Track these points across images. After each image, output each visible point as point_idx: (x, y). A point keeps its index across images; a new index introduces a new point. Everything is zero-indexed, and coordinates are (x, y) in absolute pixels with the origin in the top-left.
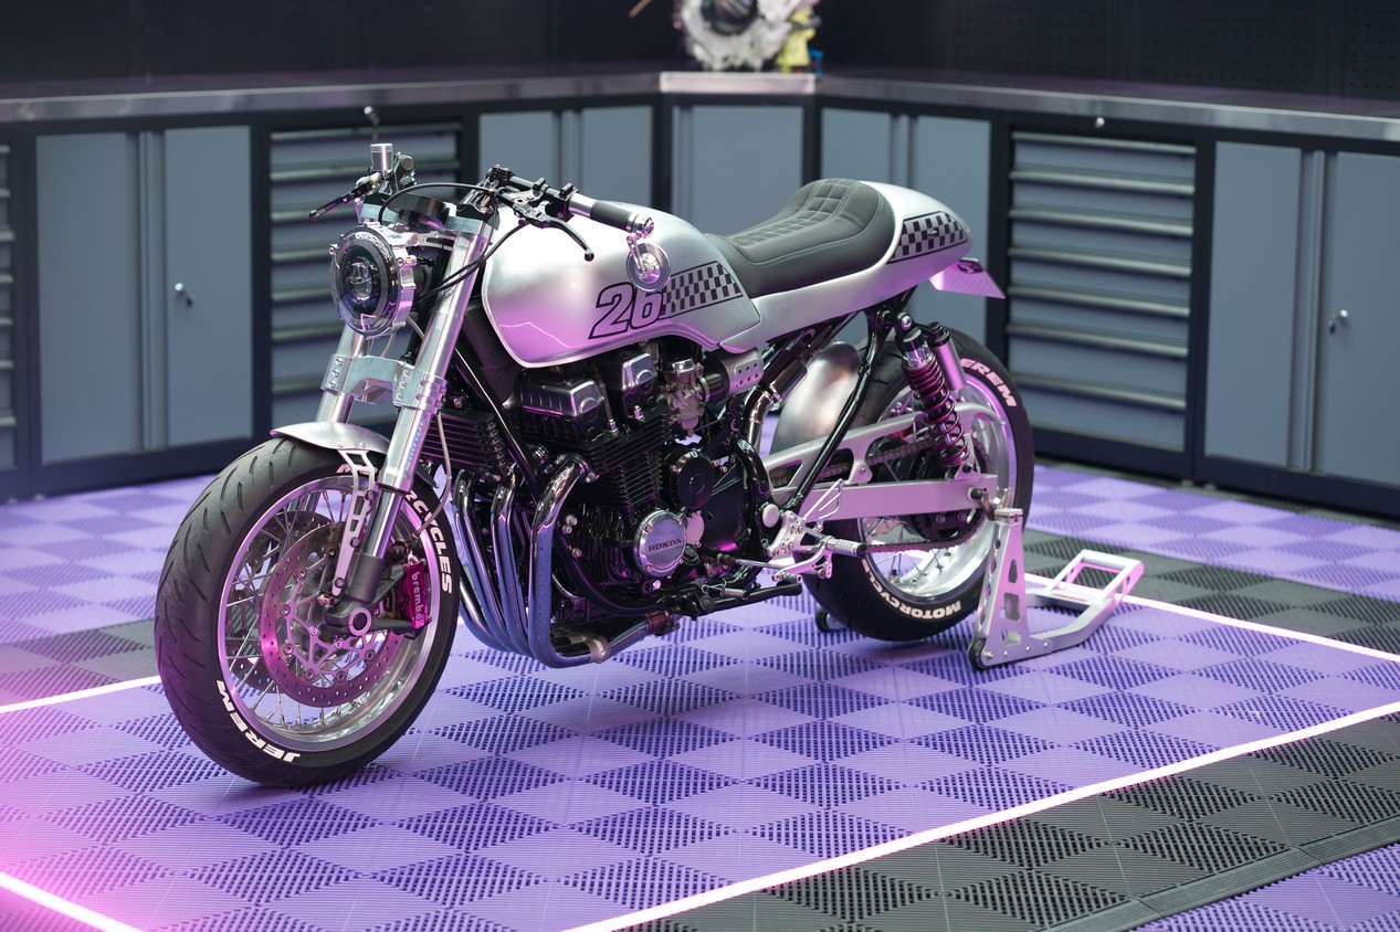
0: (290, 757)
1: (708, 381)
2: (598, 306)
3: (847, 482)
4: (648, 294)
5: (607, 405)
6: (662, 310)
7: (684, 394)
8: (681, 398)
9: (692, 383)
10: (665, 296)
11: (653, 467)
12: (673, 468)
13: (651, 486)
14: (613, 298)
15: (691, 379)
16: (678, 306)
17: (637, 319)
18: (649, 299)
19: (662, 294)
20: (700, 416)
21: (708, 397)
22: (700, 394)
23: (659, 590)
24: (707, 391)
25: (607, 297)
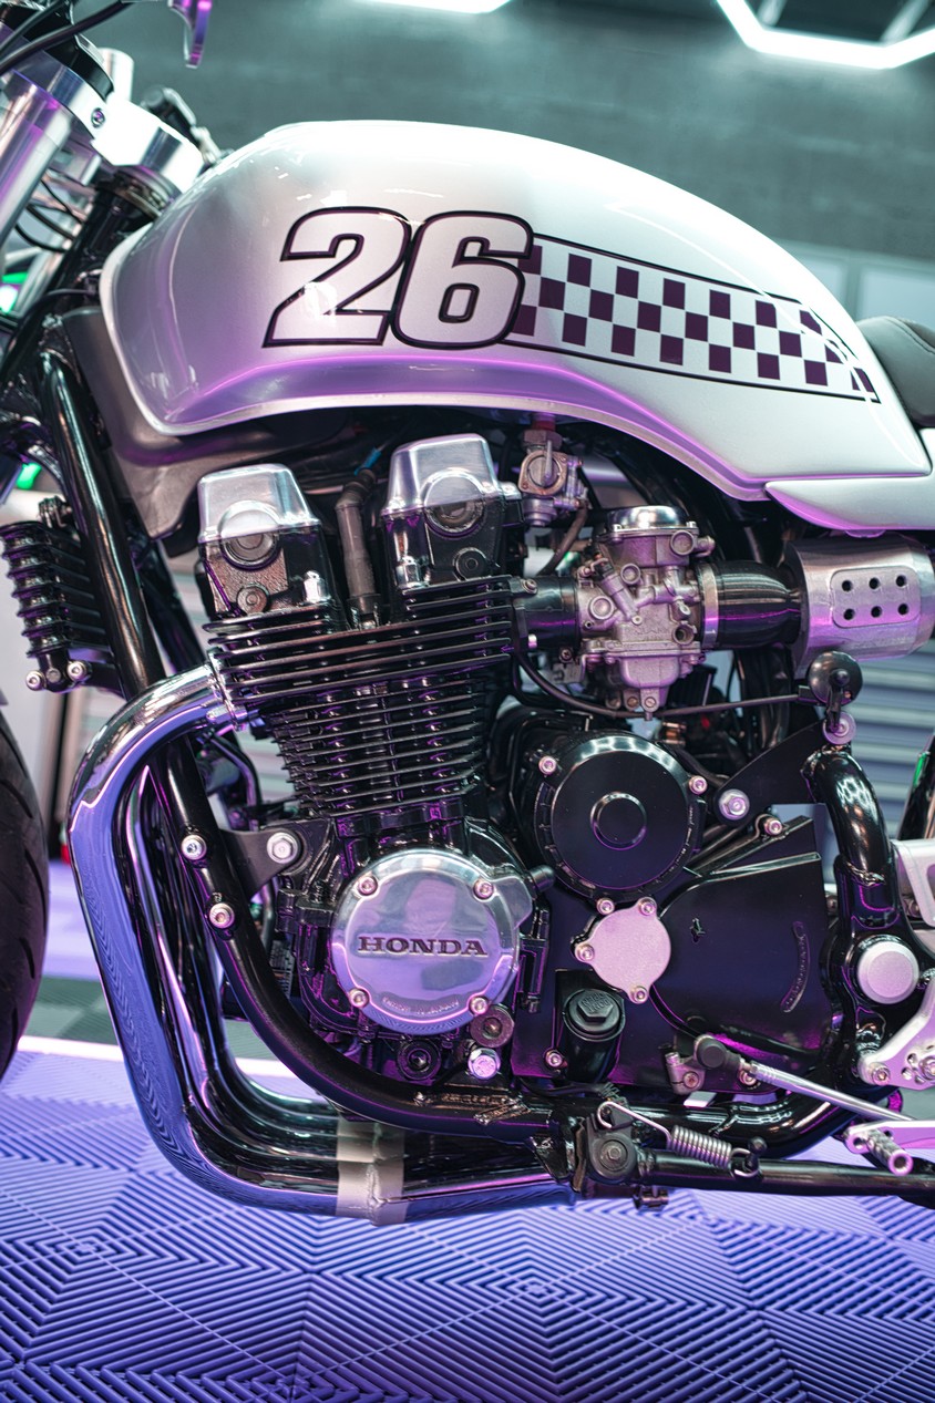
1: (722, 587)
4: (461, 259)
5: (355, 555)
6: (521, 318)
7: (633, 589)
8: (625, 597)
9: (661, 570)
10: (533, 282)
11: (441, 724)
12: (548, 764)
13: (429, 774)
14: (339, 239)
15: (661, 557)
16: (599, 335)
17: (419, 318)
18: (468, 273)
19: (518, 272)
20: (681, 659)
21: (712, 619)
22: (688, 602)
23: (494, 1080)
24: (712, 600)
25: (315, 236)
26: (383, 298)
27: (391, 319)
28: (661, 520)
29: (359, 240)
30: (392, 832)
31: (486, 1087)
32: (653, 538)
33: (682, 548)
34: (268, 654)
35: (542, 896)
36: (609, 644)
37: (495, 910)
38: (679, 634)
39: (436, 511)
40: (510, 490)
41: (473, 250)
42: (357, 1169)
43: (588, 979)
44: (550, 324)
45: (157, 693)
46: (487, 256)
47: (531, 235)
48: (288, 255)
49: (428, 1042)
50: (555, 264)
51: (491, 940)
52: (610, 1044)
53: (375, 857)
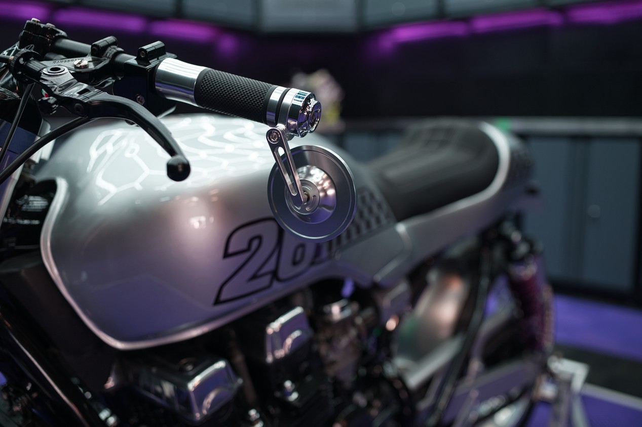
2: (226, 255)
5: (247, 384)
6: (317, 251)
14: (252, 240)
17: (285, 268)
26: (270, 266)
27: (275, 274)
29: (261, 238)
44: (325, 249)
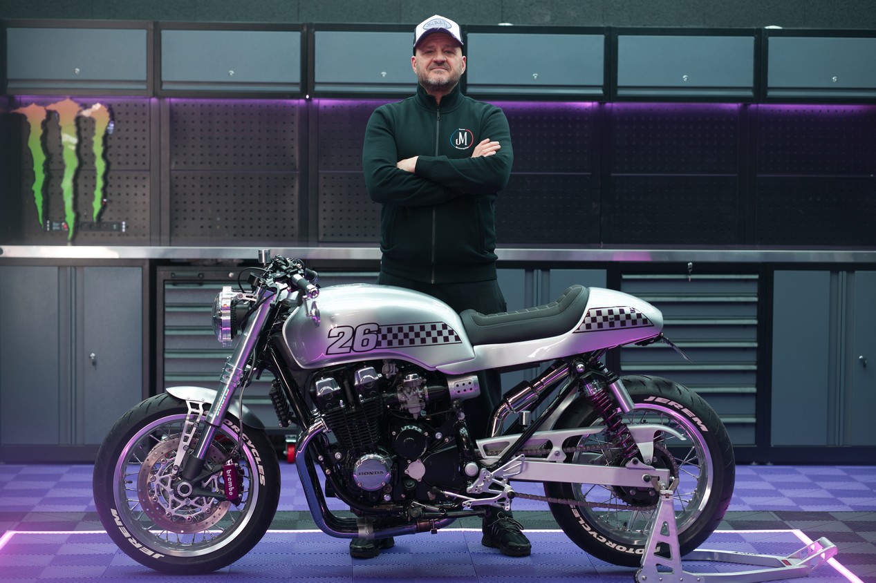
0: (157, 556)
1: (429, 390)
3: (547, 459)
4: (365, 334)
5: (349, 393)
6: (378, 343)
7: (409, 393)
8: (407, 395)
9: (415, 388)
10: (380, 336)
11: (371, 429)
12: (394, 433)
13: (369, 439)
14: (339, 333)
15: (414, 386)
16: (395, 343)
17: (357, 346)
18: (366, 336)
19: (377, 334)
20: (421, 407)
21: (427, 397)
22: (421, 394)
23: (389, 501)
24: (427, 393)
25: (334, 333)
26: (350, 344)
27: (352, 348)
28: (414, 377)
29: (344, 333)
30: (363, 451)
31: (388, 503)
32: (412, 382)
33: (419, 384)
34: (335, 419)
35: (395, 461)
36: (405, 405)
37: (385, 465)
38: (420, 401)
39: (365, 384)
40: (380, 375)
41: (367, 331)
42: (362, 528)
43: (408, 477)
44: (384, 344)
45: (310, 428)
46: (370, 332)
47: (379, 326)
48: (329, 337)
49: (375, 492)
50: (384, 331)
51: (384, 471)
52: (414, 490)
53: (360, 457)
